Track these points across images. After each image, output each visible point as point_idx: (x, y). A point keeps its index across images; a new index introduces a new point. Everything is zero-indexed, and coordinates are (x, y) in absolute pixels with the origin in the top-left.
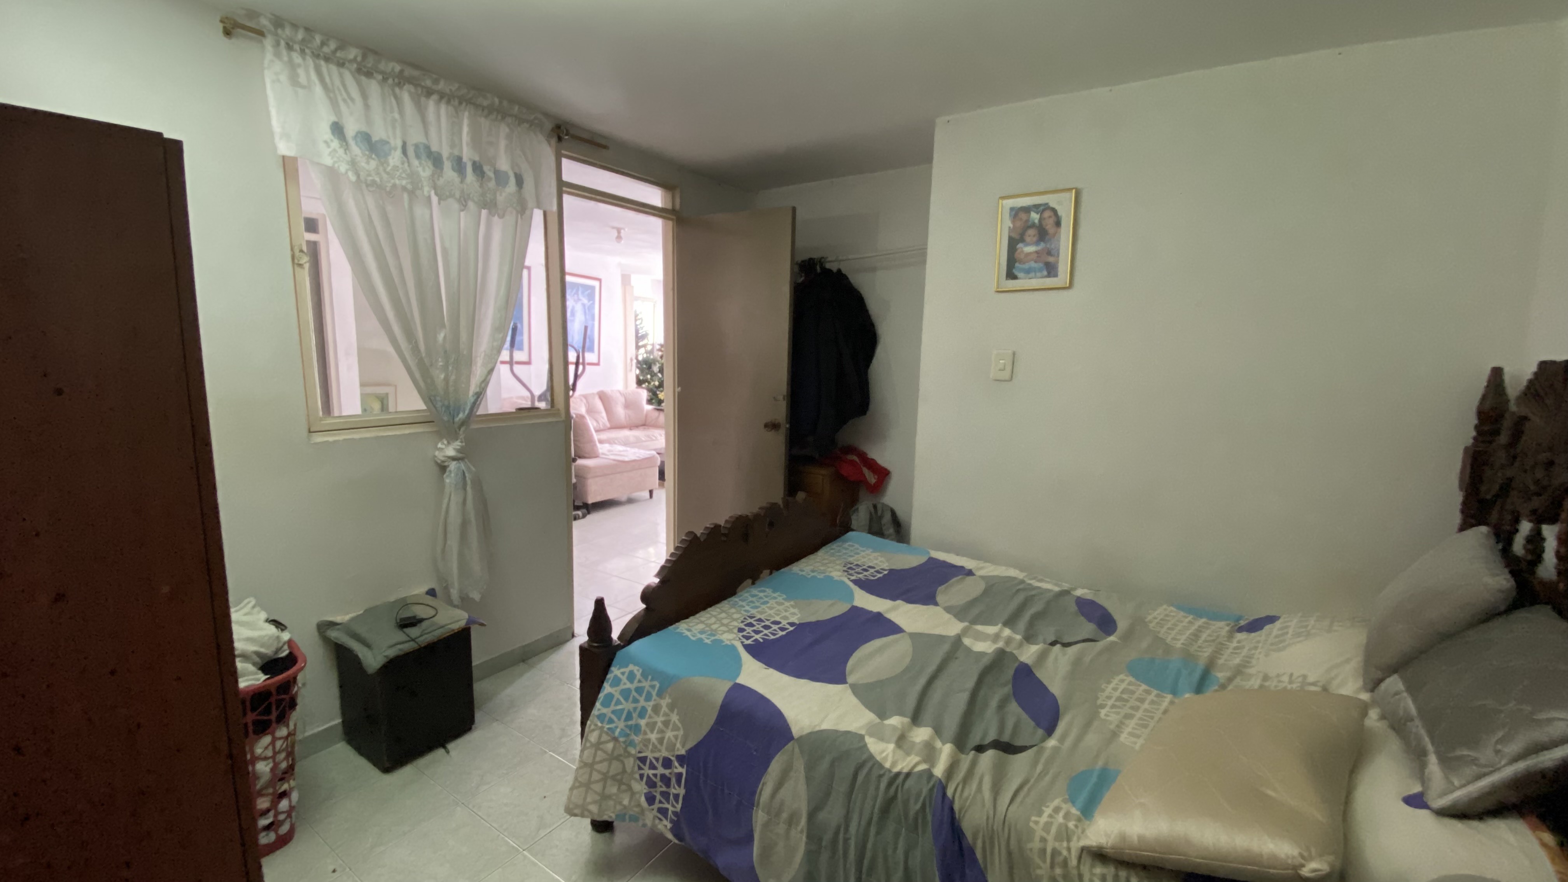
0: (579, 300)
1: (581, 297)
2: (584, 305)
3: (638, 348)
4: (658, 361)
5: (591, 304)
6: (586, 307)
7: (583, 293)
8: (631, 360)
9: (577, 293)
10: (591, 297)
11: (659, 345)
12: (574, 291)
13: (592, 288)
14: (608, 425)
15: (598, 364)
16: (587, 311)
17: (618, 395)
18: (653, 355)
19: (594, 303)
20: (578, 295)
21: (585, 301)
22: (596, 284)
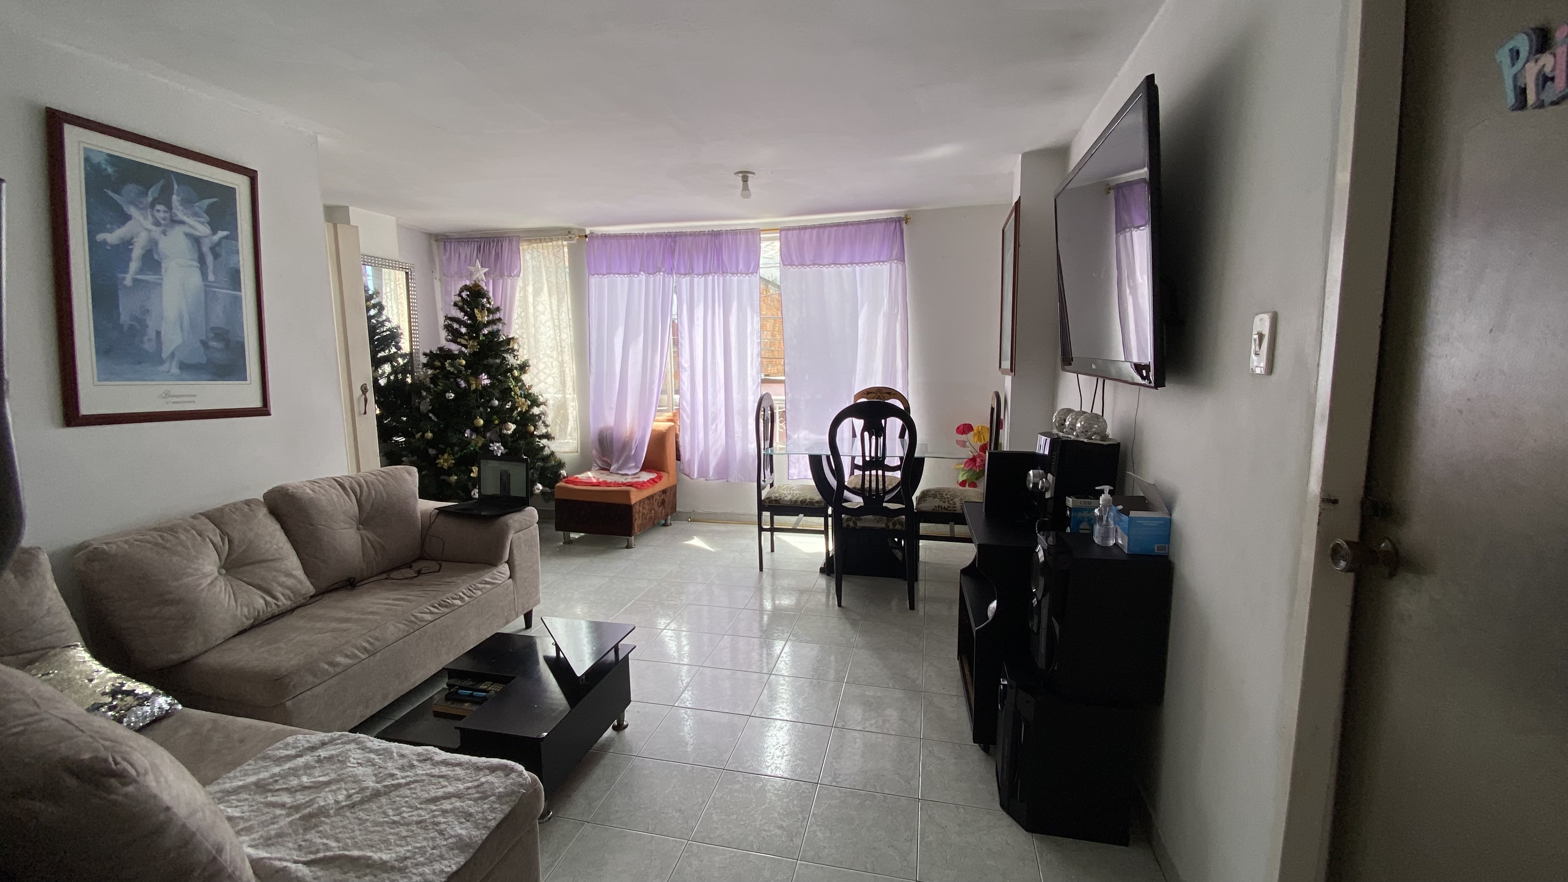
1: (180, 213)
2: (196, 241)
3: (377, 363)
4: (428, 390)
6: (206, 249)
8: (364, 390)
11: (425, 354)
13: (229, 193)
14: (308, 588)
15: (264, 411)
16: (210, 259)
17: (336, 493)
18: (412, 374)
19: (233, 236)
22: (240, 183)
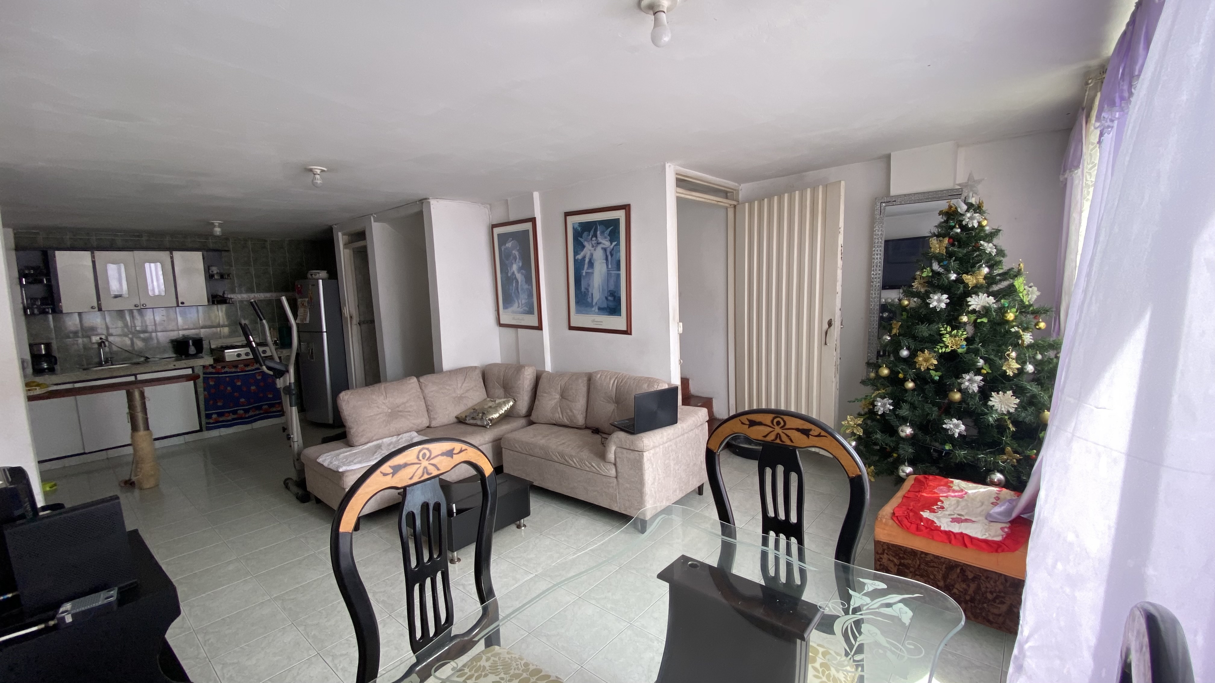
0: (599, 243)
2: (605, 250)
5: (615, 245)
6: (608, 253)
7: (602, 233)
9: (595, 235)
10: (614, 236)
12: (592, 233)
13: (616, 222)
16: (609, 257)
19: (618, 244)
20: (596, 237)
21: (606, 243)
22: (622, 214)
